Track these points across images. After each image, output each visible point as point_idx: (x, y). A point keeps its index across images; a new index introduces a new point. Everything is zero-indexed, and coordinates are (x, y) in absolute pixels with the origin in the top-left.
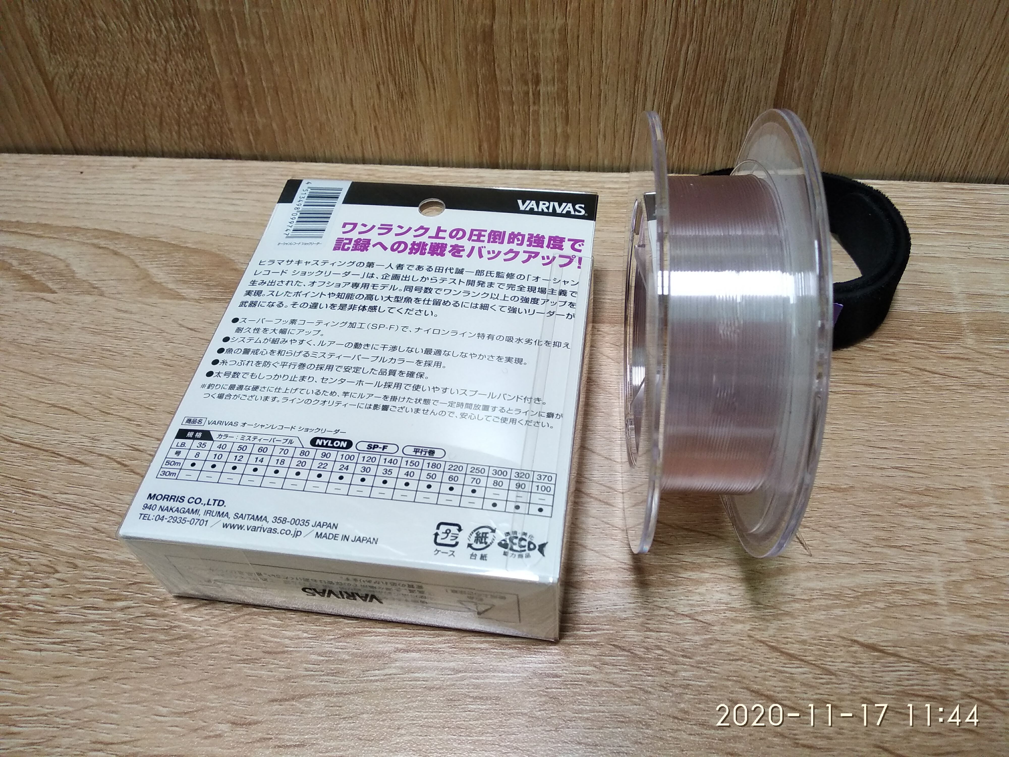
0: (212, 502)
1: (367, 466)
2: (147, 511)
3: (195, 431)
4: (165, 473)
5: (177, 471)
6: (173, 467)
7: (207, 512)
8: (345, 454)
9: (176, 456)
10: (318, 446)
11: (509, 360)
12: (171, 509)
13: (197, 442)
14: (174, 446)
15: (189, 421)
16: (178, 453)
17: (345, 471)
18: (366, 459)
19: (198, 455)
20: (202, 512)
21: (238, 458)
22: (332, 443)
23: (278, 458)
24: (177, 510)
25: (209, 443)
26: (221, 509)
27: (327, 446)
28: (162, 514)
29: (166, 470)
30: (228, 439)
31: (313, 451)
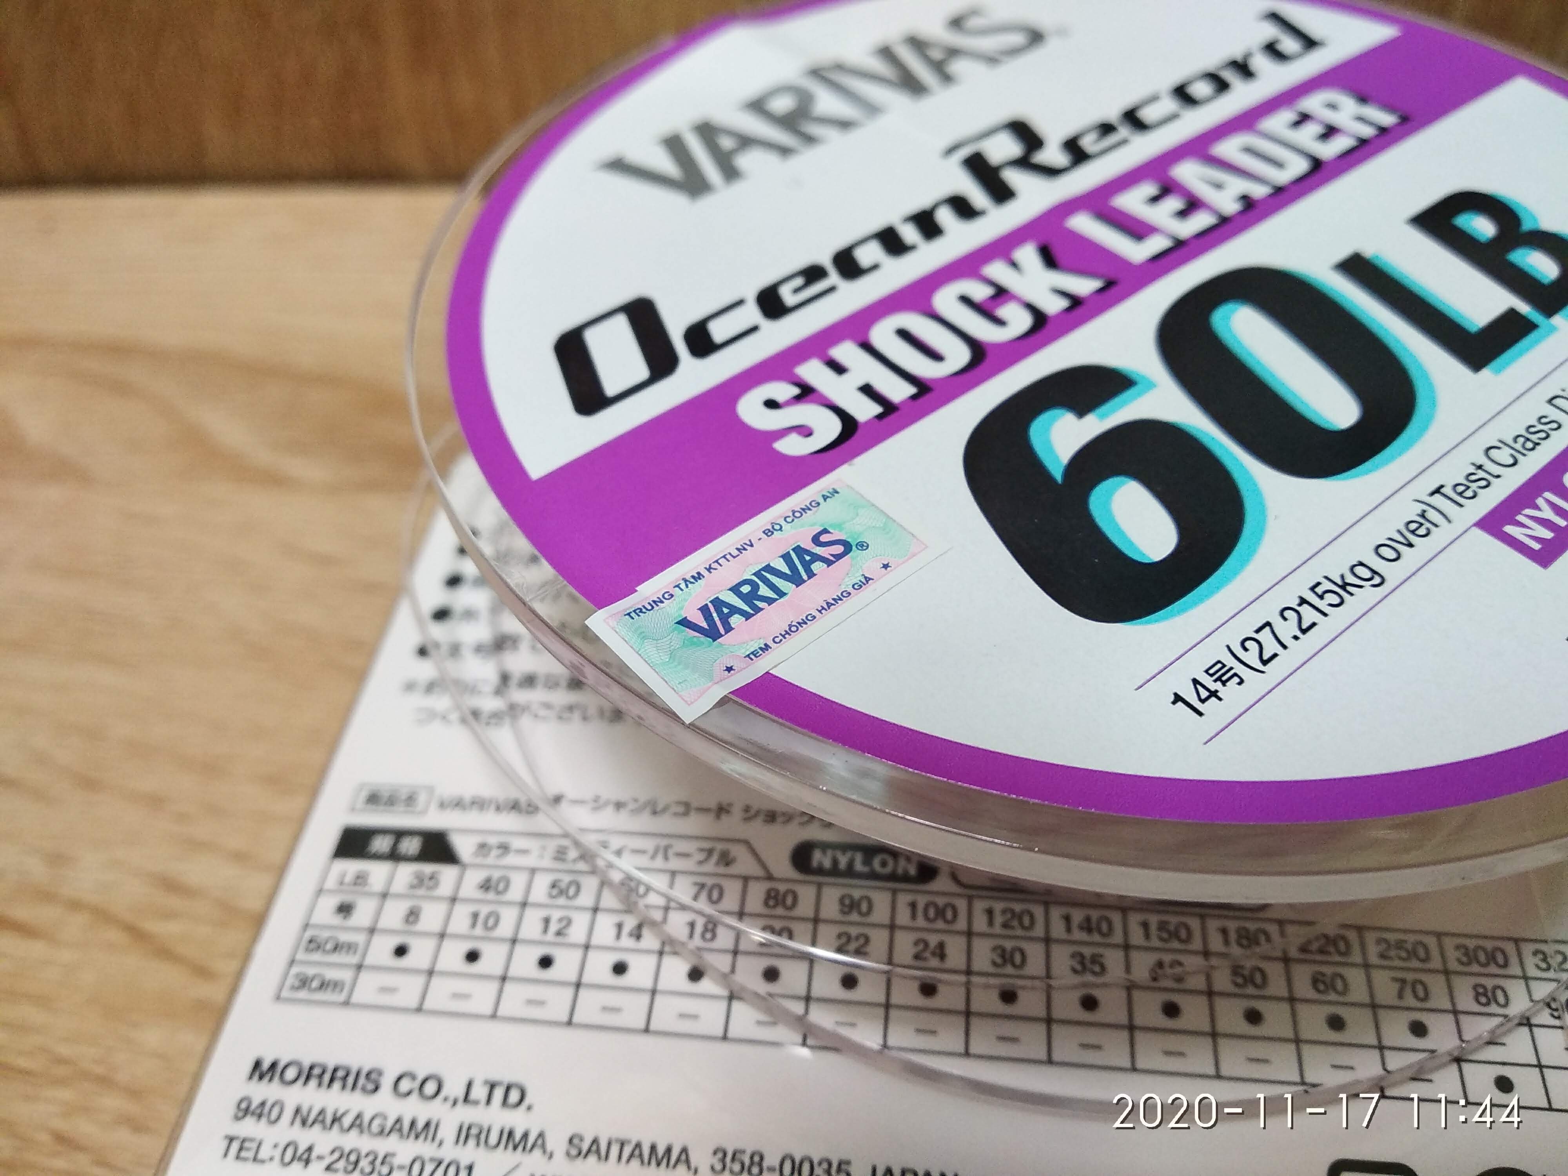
0: (479, 1092)
3: (399, 834)
5: (346, 975)
7: (465, 1134)
8: (922, 901)
10: (820, 871)
13: (406, 872)
14: (331, 883)
15: (373, 799)
16: (345, 909)
17: (934, 962)
18: (999, 919)
19: (413, 915)
20: (447, 1132)
21: (553, 927)
22: (867, 862)
24: (358, 1123)
25: (447, 873)
26: (517, 1120)
27: (850, 872)
28: (304, 1137)
29: (311, 971)
30: (511, 859)
31: (806, 894)
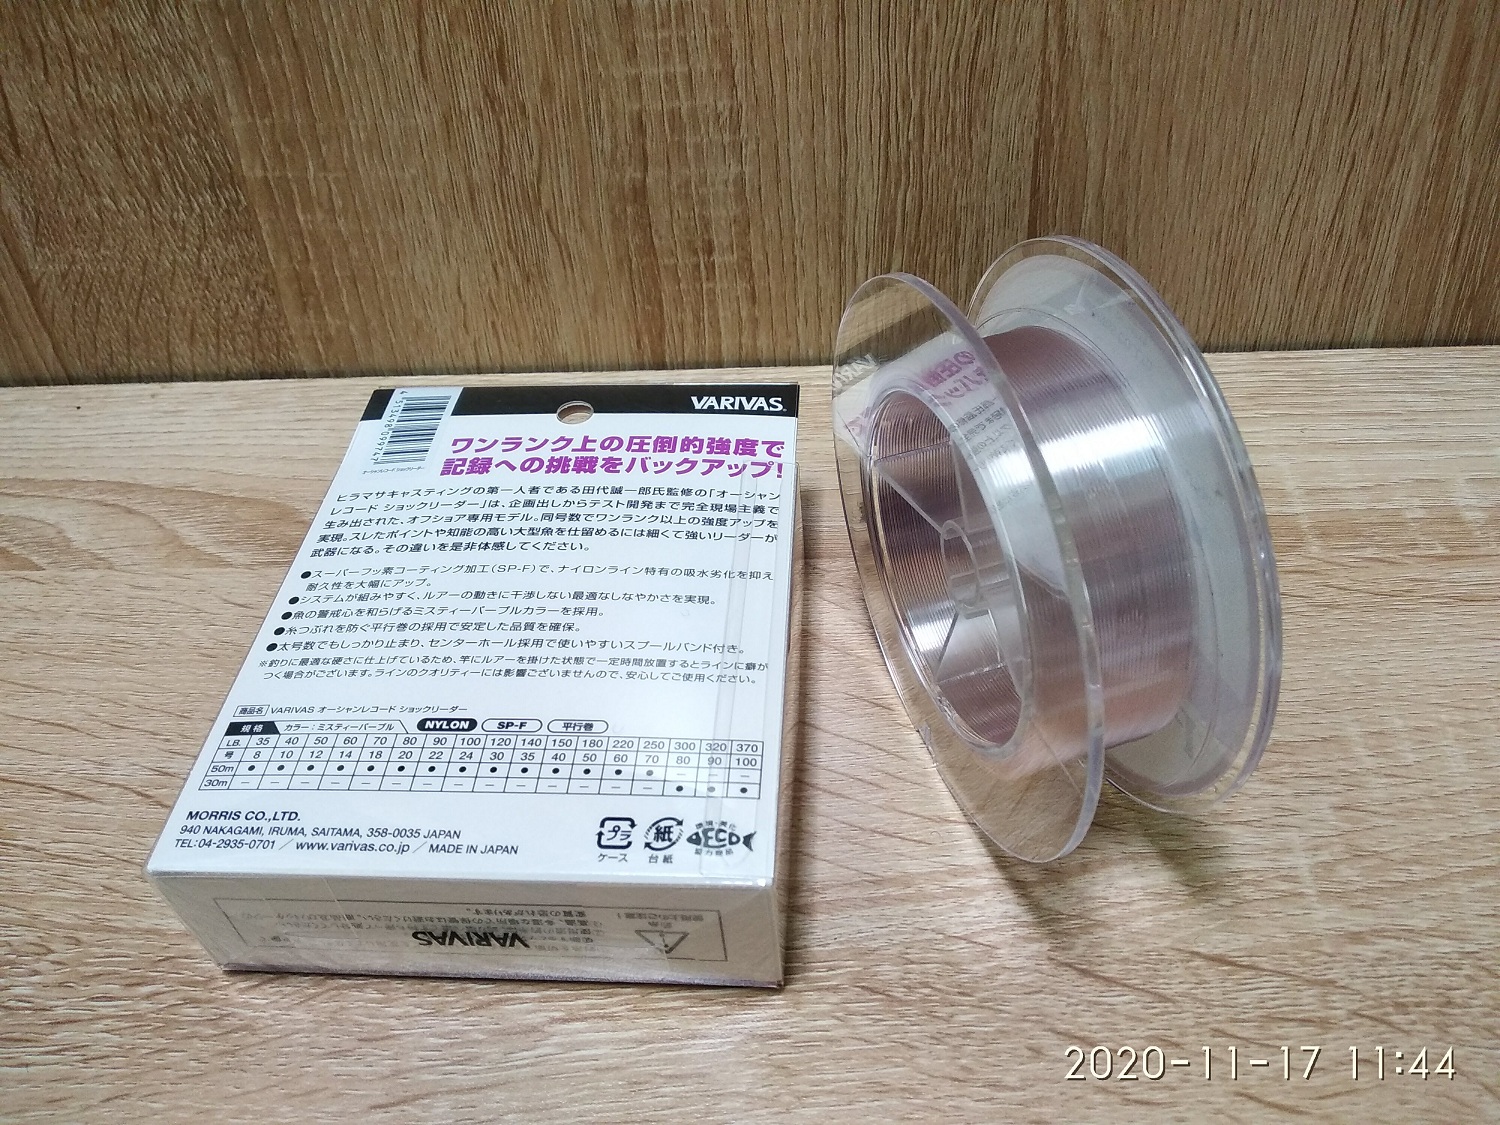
0: (280, 816)
1: (498, 752)
2: (186, 835)
3: (253, 724)
4: (211, 783)
5: (228, 779)
6: (223, 773)
7: (273, 830)
8: (467, 737)
9: (226, 759)
10: (429, 729)
11: (690, 599)
12: (222, 830)
13: (256, 738)
14: (224, 745)
15: (244, 711)
16: (229, 755)
17: (468, 760)
18: (496, 742)
19: (258, 754)
20: (266, 831)
21: (315, 755)
22: (448, 724)
23: (371, 750)
24: (231, 830)
25: (273, 738)
26: (294, 824)
27: (441, 729)
28: (207, 836)
29: (213, 779)
30: (300, 730)
31: (421, 737)
